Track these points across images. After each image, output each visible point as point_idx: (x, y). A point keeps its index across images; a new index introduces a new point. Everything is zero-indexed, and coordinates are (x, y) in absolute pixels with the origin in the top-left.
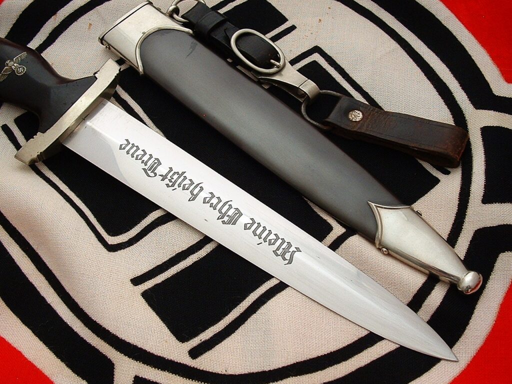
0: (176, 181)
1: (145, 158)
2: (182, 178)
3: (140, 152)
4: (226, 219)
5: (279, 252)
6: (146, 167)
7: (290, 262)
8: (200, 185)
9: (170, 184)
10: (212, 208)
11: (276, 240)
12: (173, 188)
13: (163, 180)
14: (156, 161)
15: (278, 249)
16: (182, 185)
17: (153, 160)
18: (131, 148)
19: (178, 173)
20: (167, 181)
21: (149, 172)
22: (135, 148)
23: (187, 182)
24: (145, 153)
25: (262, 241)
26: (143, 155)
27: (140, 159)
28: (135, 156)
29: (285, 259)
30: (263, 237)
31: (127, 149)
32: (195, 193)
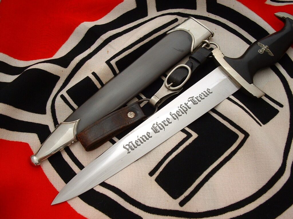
0: (182, 108)
1: (199, 98)
2: (184, 112)
3: (203, 97)
4: (155, 126)
5: (131, 144)
6: (194, 98)
7: (124, 147)
8: (177, 118)
9: (182, 106)
10: (163, 121)
11: (137, 144)
12: (179, 107)
13: (185, 104)
14: (196, 103)
15: (132, 144)
16: (179, 111)
17: (197, 101)
18: (206, 93)
19: (187, 110)
20: (184, 105)
21: (191, 99)
22: (206, 95)
23: (180, 113)
24: (202, 99)
25: (139, 138)
26: (201, 98)
27: (199, 96)
28: (202, 94)
29: (126, 145)
30: (141, 139)
31: (207, 91)
32: (174, 116)
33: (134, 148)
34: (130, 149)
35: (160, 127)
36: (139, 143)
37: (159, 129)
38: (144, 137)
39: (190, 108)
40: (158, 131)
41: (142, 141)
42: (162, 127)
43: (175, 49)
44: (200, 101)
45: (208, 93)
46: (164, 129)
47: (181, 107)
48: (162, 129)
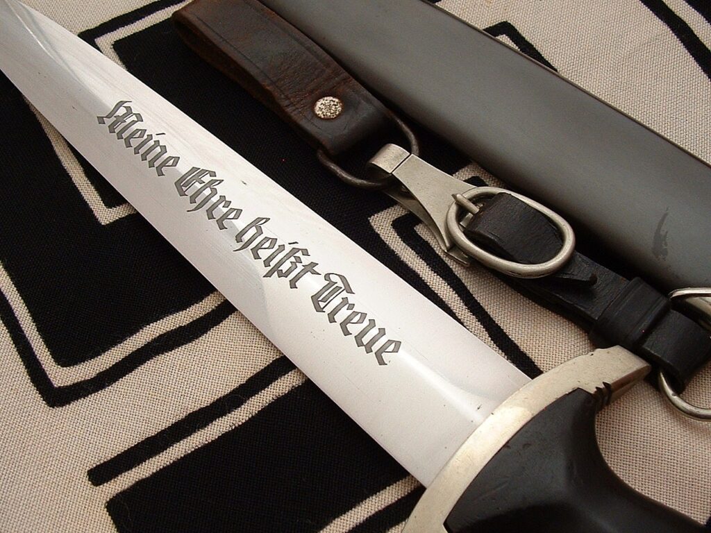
0: (288, 256)
1: (344, 314)
2: (273, 264)
3: (355, 329)
6: (344, 294)
8: (240, 245)
9: (299, 254)
11: (132, 135)
13: (314, 264)
14: (322, 305)
15: (134, 122)
16: (276, 247)
17: (329, 309)
18: (373, 341)
19: (281, 275)
21: (340, 284)
22: (366, 340)
24: (344, 325)
25: (155, 138)
26: (348, 320)
27: (355, 313)
28: (366, 323)
30: (152, 143)
31: (383, 340)
32: (253, 231)
33: (117, 131)
34: (113, 119)
35: (199, 192)
36: (135, 142)
37: (190, 192)
38: (158, 149)
39: (293, 284)
40: (184, 189)
41: (142, 151)
42: (199, 200)
43: (663, 220)
44: (332, 320)
45: (375, 348)
46: (196, 209)
47: (295, 251)
48: (193, 201)
